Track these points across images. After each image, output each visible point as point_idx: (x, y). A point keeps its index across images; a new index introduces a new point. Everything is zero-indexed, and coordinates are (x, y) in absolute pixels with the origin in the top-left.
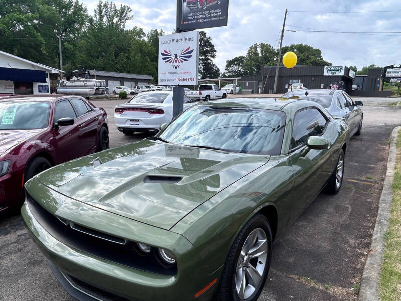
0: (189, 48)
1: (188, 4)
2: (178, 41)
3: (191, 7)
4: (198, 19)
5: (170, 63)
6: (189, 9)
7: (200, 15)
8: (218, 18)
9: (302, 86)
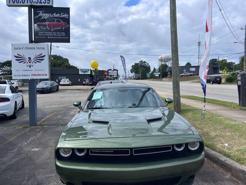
0: (41, 54)
1: (38, 26)
2: (31, 48)
3: (41, 28)
4: (48, 36)
5: (24, 63)
6: (39, 29)
7: (49, 34)
8: (63, 38)
9: (69, 80)
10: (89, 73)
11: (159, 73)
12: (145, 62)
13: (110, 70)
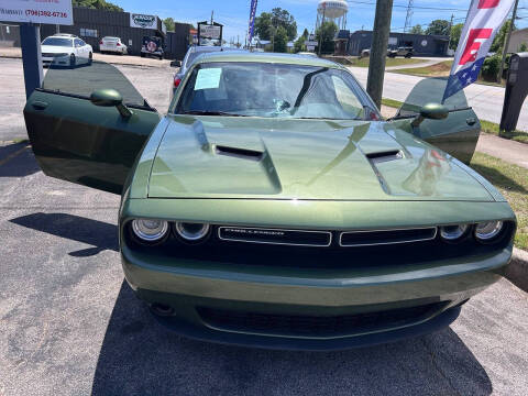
9: (120, 42)
10: (154, 26)
11: (317, 44)
12: (285, 12)
13: (205, 23)
